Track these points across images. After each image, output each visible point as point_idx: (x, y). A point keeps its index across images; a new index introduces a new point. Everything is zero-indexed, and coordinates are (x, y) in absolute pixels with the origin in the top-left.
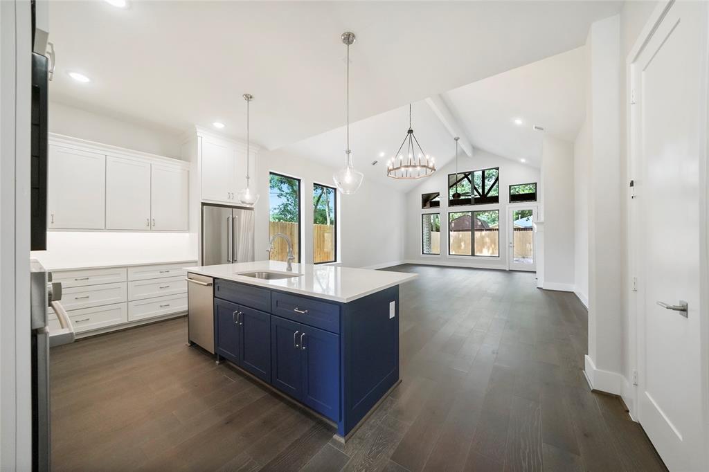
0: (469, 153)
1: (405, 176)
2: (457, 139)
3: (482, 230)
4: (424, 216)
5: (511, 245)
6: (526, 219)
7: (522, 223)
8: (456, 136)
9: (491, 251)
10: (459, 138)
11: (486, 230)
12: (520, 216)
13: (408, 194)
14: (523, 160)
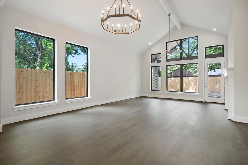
0: (179, 27)
1: (121, 31)
2: (169, 15)
3: (189, 77)
4: (152, 68)
5: (206, 85)
6: (214, 71)
7: (212, 73)
8: (168, 12)
9: (194, 90)
10: (171, 14)
11: (191, 77)
12: (210, 69)
13: (142, 55)
14: (214, 29)
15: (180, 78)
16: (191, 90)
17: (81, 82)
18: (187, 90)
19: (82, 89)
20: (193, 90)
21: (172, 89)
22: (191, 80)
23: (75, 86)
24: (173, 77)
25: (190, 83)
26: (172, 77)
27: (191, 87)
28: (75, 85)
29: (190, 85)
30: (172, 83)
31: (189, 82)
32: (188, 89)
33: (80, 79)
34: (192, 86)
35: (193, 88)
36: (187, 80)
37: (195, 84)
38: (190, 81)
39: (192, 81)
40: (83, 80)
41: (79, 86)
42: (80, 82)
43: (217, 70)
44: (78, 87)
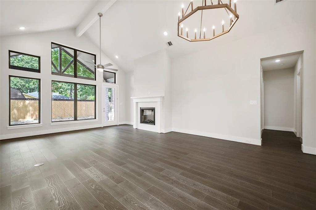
5: (104, 110)
15: (73, 102)
20: (32, 118)
22: (29, 103)
25: (28, 109)
27: (28, 114)
29: (27, 112)
31: (25, 106)
32: (24, 118)
34: (31, 112)
35: (32, 115)
36: (22, 103)
38: (28, 105)
39: (32, 106)
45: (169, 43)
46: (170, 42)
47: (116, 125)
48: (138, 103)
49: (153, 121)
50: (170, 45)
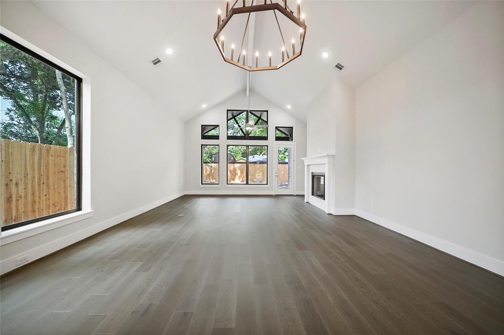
5: (276, 175)
13: (186, 123)
14: (289, 107)
16: (237, 181)
17: (36, 172)
18: (232, 181)
19: (39, 191)
21: (213, 180)
23: (14, 182)
24: (215, 163)
25: (237, 172)
26: (212, 163)
28: (11, 180)
30: (213, 171)
31: (235, 169)
32: (234, 180)
33: (33, 162)
36: (233, 167)
37: (242, 173)
40: (42, 165)
41: (30, 183)
42: (34, 170)
43: (256, 156)
44: (26, 184)
45: (336, 66)
46: (338, 64)
47: (293, 195)
48: (310, 166)
49: (323, 195)
50: (341, 69)
